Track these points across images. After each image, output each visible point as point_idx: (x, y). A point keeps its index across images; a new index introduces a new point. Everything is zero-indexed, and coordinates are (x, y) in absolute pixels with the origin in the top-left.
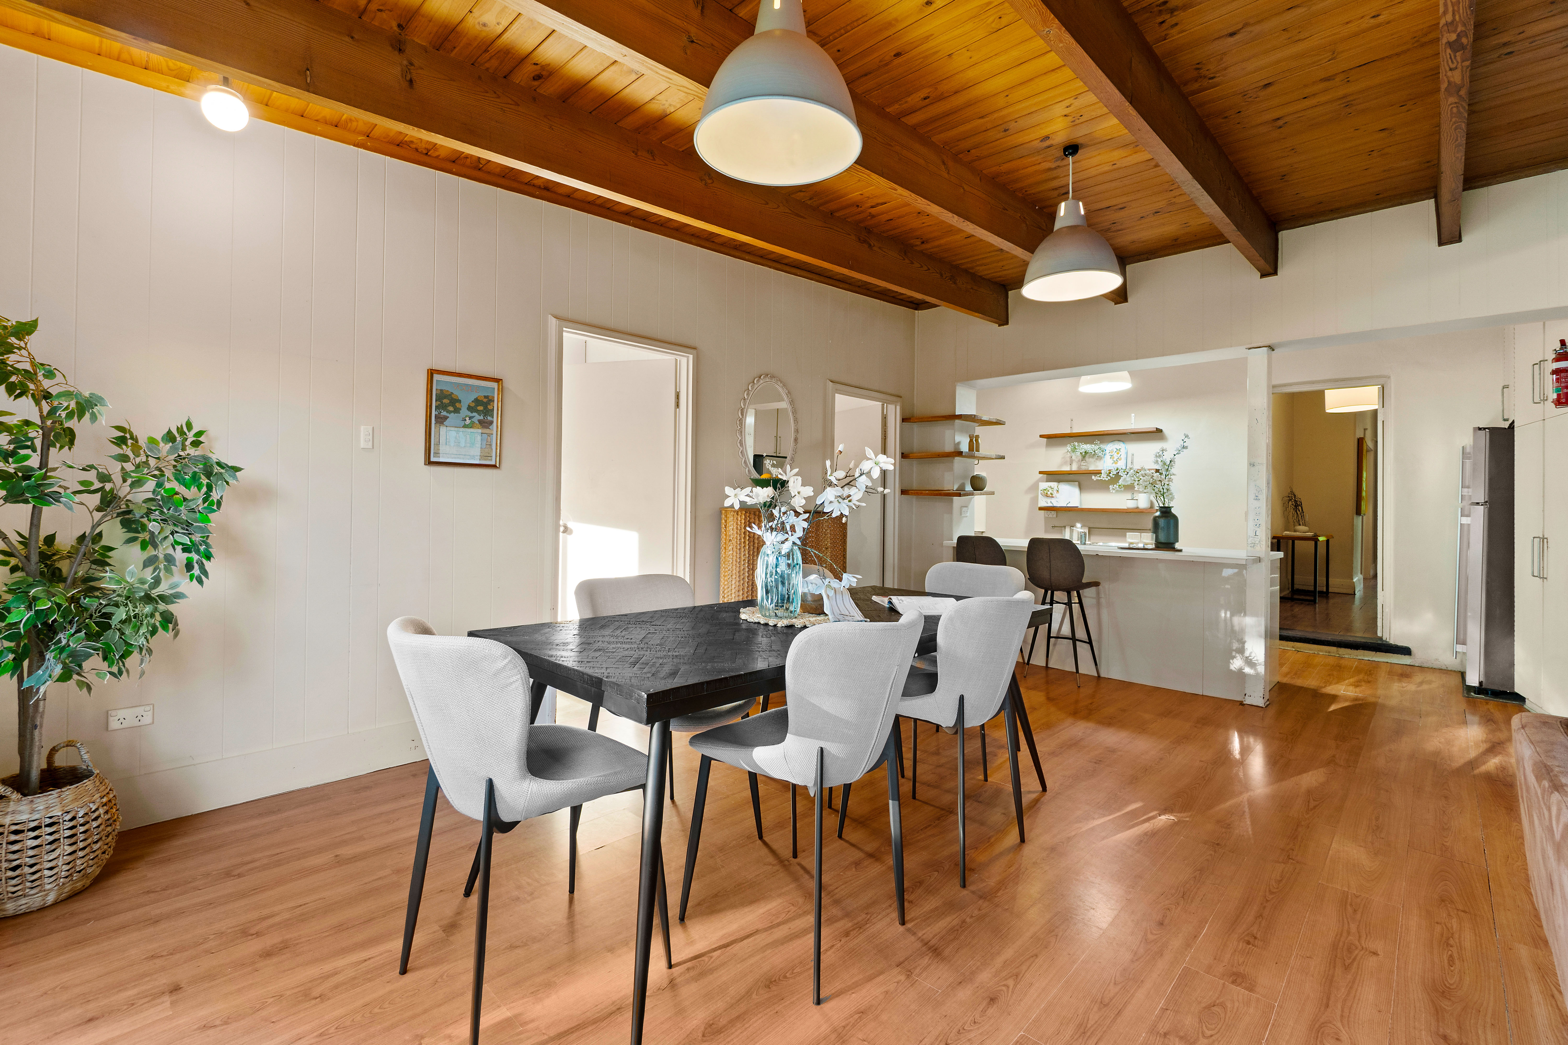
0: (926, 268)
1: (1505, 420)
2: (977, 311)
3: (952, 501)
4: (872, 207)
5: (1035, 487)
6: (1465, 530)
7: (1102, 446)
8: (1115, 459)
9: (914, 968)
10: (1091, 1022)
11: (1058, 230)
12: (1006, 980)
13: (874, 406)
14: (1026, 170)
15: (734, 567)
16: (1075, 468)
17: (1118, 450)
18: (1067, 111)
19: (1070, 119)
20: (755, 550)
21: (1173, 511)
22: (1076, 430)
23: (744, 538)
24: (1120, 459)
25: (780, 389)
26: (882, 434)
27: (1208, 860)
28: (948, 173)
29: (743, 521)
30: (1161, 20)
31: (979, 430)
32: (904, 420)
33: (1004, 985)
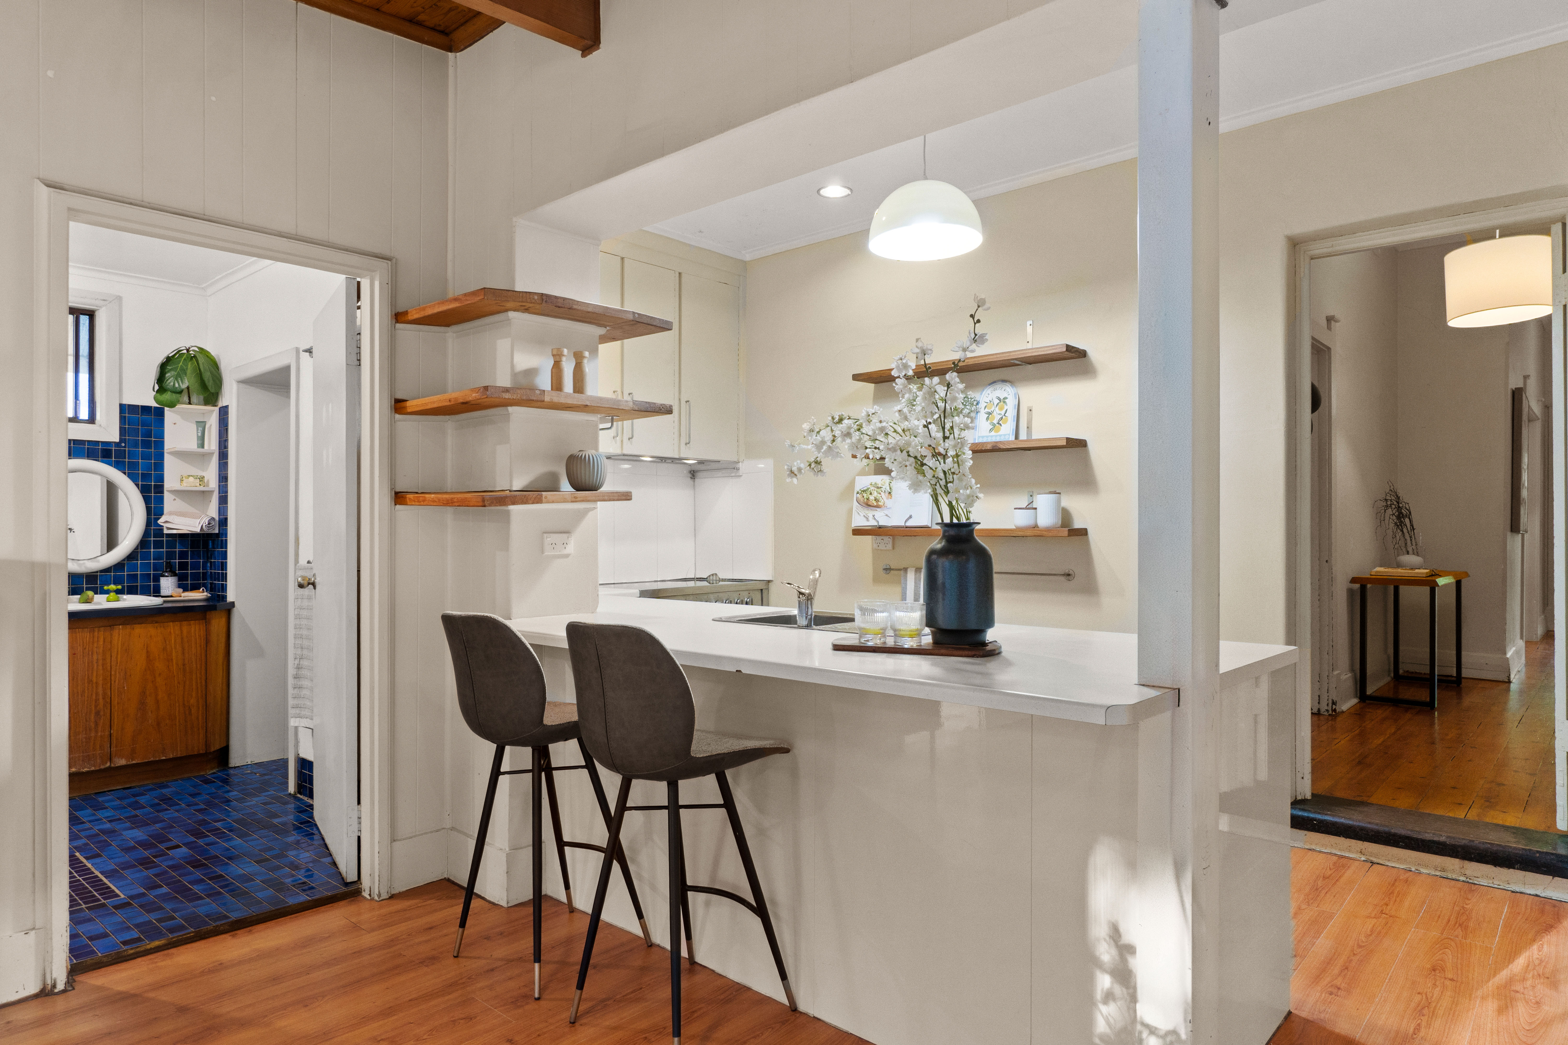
3: (506, 518)
7: (971, 394)
8: (995, 422)
17: (1003, 401)
24: (1006, 420)
32: (398, 317)
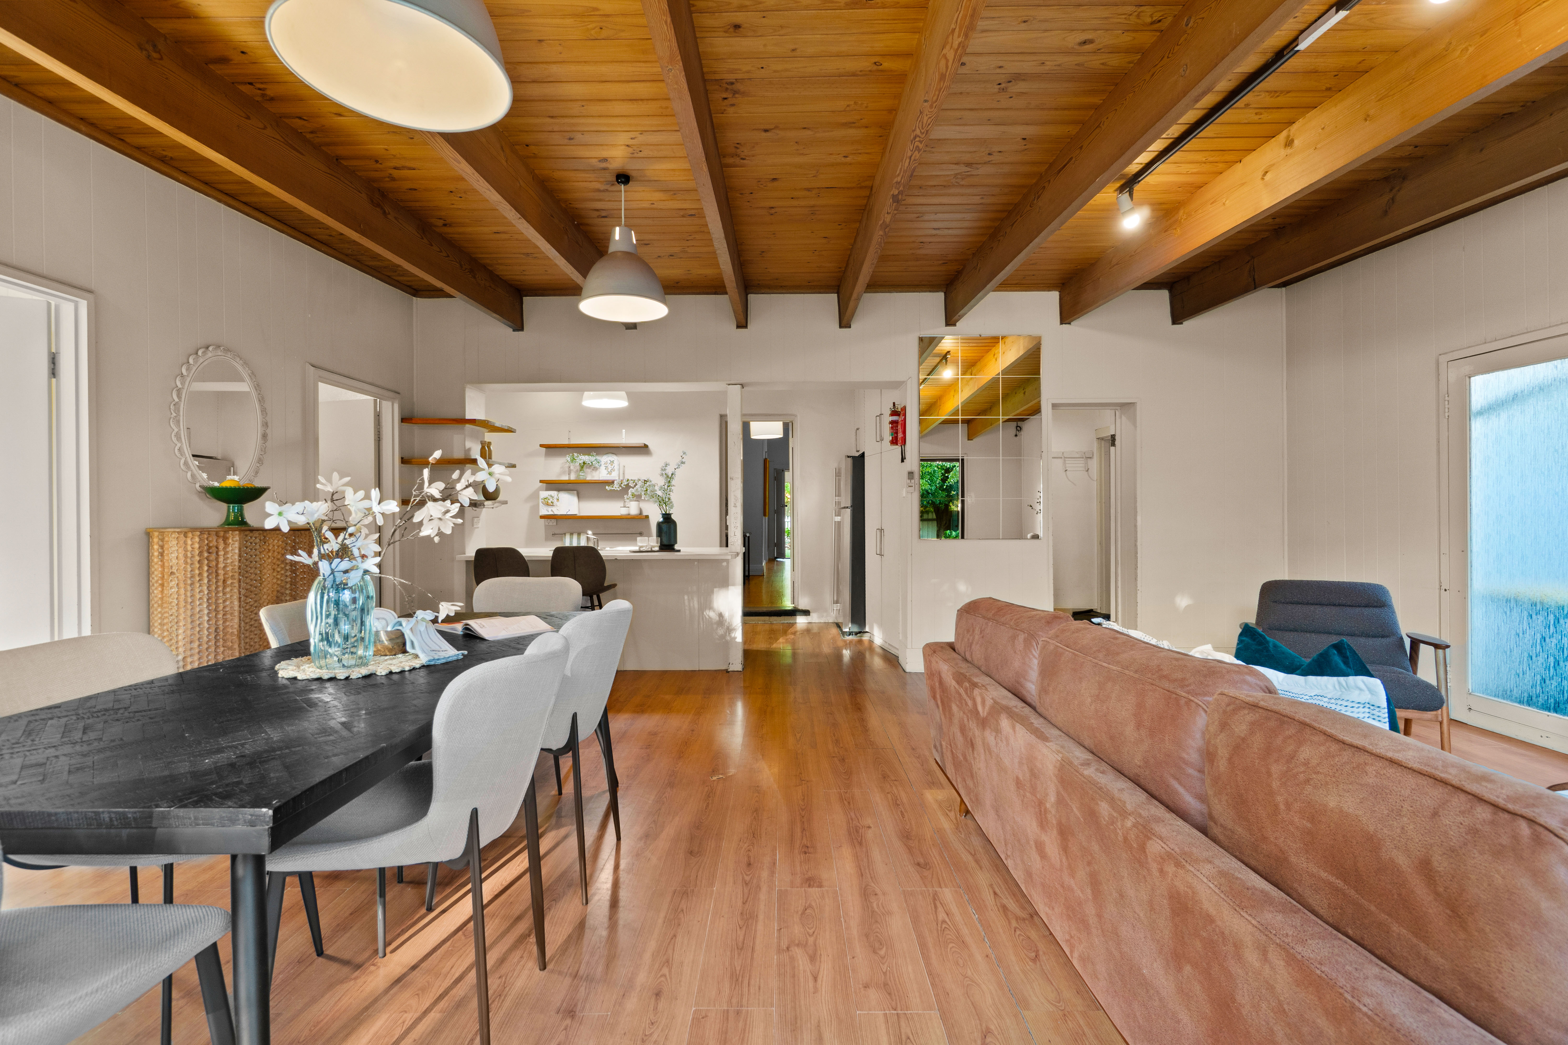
0: (445, 254)
1: (858, 451)
2: (495, 312)
4: (395, 168)
5: (535, 495)
6: (839, 525)
7: (598, 458)
8: (609, 470)
9: (575, 1006)
10: (738, 968)
11: (611, 253)
12: (661, 970)
13: (364, 400)
14: (576, 184)
15: (182, 610)
16: (573, 477)
17: (612, 462)
18: (630, 142)
19: (630, 150)
20: (220, 583)
21: (673, 517)
22: (575, 441)
23: (200, 568)
24: (614, 471)
25: (240, 368)
26: (375, 434)
27: (756, 801)
28: (506, 161)
29: (197, 546)
30: (725, 96)
31: (489, 437)
32: (403, 420)
33: (661, 976)
